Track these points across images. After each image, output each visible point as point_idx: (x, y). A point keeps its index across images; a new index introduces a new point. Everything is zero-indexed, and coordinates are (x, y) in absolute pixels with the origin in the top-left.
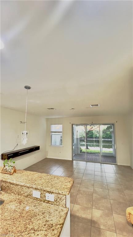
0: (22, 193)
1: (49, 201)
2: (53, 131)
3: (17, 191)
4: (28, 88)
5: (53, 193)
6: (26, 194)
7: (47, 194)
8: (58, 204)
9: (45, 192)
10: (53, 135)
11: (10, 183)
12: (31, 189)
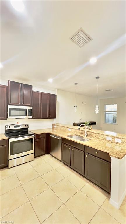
0: (100, 137)
1: (118, 143)
2: (106, 110)
3: (96, 136)
4: (98, 78)
5: (120, 138)
6: (102, 138)
7: (116, 139)
8: (124, 144)
9: (115, 138)
10: (106, 114)
11: (92, 132)
12: (106, 136)
